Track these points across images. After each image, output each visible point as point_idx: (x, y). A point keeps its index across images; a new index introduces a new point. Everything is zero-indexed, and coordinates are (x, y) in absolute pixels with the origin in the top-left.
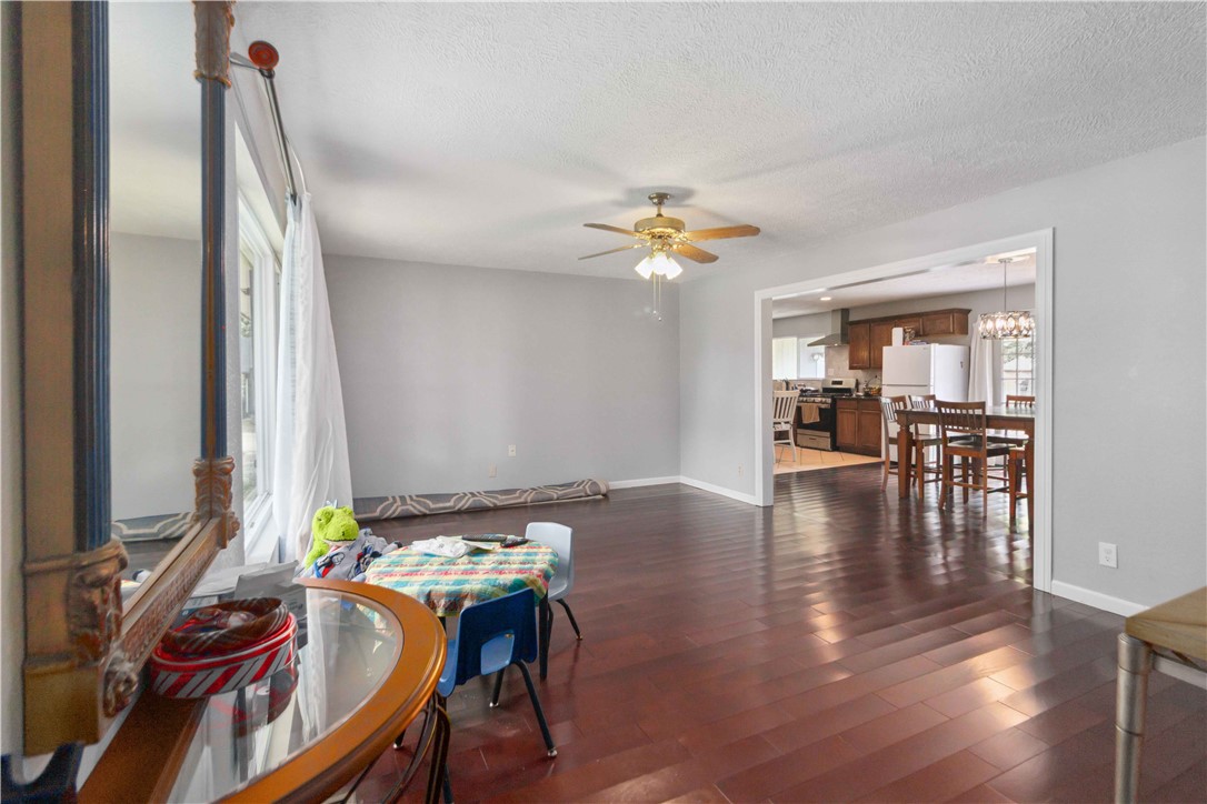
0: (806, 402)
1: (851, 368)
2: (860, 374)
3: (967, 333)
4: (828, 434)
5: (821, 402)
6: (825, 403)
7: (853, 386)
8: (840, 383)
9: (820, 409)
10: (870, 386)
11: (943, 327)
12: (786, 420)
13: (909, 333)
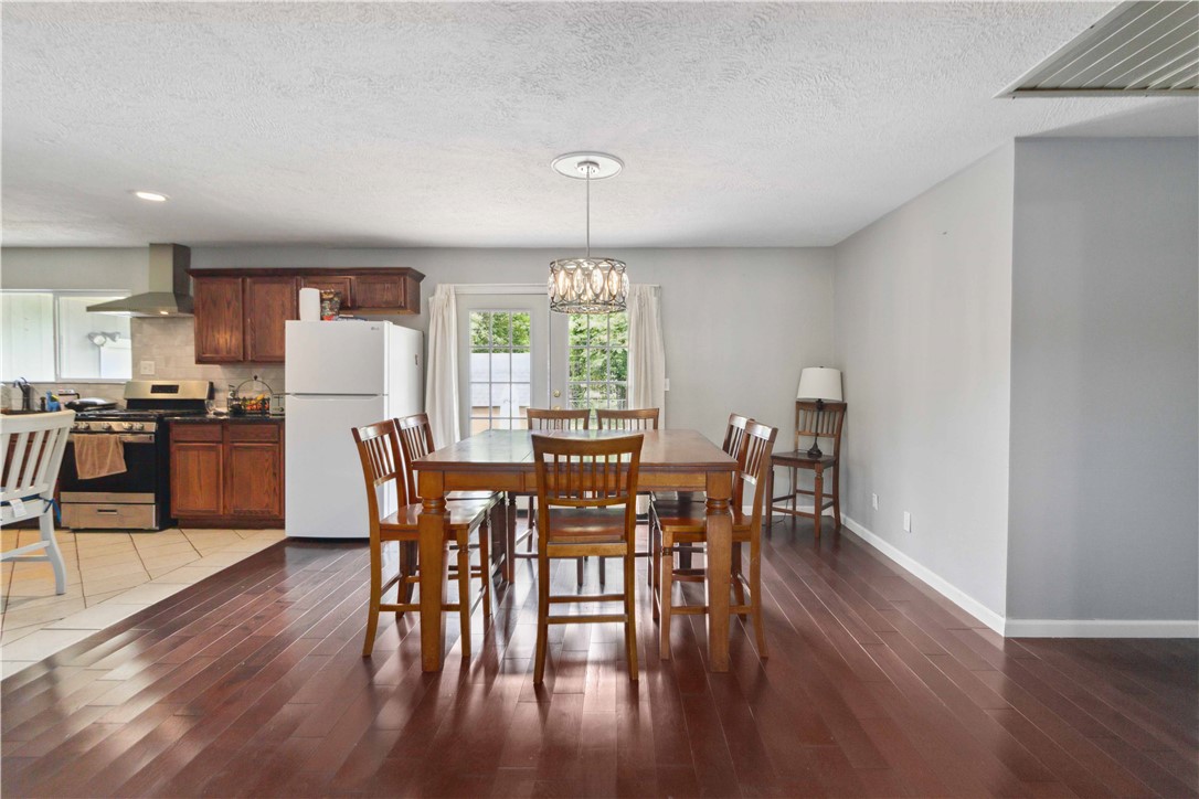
0: (88, 431)
1: (200, 361)
2: (217, 373)
3: (417, 310)
4: (150, 497)
5: (130, 431)
6: (141, 431)
7: (203, 395)
8: (173, 389)
9: (127, 447)
10: (241, 396)
11: (388, 296)
12: (30, 491)
13: (331, 300)
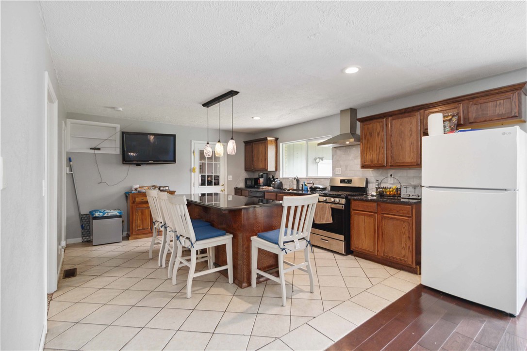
1: (363, 167)
2: (370, 174)
4: (342, 237)
5: (334, 202)
6: (339, 203)
7: (363, 185)
9: (333, 209)
10: (383, 185)
11: (500, 111)
12: (301, 235)
13: (450, 120)
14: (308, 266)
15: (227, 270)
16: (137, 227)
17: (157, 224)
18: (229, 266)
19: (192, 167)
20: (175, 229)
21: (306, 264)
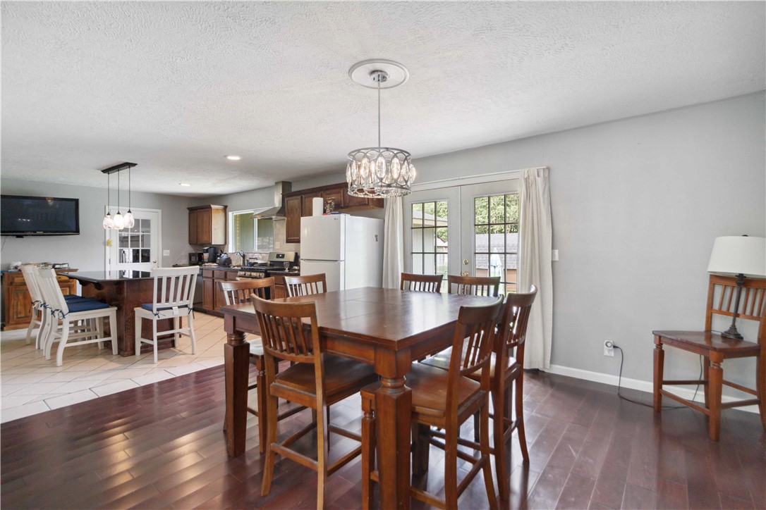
1: (288, 242)
7: (292, 259)
8: (281, 256)
12: (180, 303)
13: (331, 203)
14: (190, 331)
15: (110, 341)
16: (17, 315)
17: (36, 304)
18: (114, 338)
19: (107, 238)
20: (44, 301)
21: (189, 329)
